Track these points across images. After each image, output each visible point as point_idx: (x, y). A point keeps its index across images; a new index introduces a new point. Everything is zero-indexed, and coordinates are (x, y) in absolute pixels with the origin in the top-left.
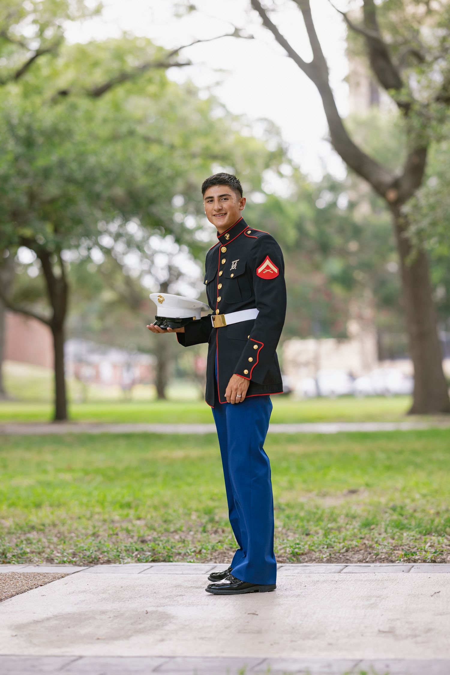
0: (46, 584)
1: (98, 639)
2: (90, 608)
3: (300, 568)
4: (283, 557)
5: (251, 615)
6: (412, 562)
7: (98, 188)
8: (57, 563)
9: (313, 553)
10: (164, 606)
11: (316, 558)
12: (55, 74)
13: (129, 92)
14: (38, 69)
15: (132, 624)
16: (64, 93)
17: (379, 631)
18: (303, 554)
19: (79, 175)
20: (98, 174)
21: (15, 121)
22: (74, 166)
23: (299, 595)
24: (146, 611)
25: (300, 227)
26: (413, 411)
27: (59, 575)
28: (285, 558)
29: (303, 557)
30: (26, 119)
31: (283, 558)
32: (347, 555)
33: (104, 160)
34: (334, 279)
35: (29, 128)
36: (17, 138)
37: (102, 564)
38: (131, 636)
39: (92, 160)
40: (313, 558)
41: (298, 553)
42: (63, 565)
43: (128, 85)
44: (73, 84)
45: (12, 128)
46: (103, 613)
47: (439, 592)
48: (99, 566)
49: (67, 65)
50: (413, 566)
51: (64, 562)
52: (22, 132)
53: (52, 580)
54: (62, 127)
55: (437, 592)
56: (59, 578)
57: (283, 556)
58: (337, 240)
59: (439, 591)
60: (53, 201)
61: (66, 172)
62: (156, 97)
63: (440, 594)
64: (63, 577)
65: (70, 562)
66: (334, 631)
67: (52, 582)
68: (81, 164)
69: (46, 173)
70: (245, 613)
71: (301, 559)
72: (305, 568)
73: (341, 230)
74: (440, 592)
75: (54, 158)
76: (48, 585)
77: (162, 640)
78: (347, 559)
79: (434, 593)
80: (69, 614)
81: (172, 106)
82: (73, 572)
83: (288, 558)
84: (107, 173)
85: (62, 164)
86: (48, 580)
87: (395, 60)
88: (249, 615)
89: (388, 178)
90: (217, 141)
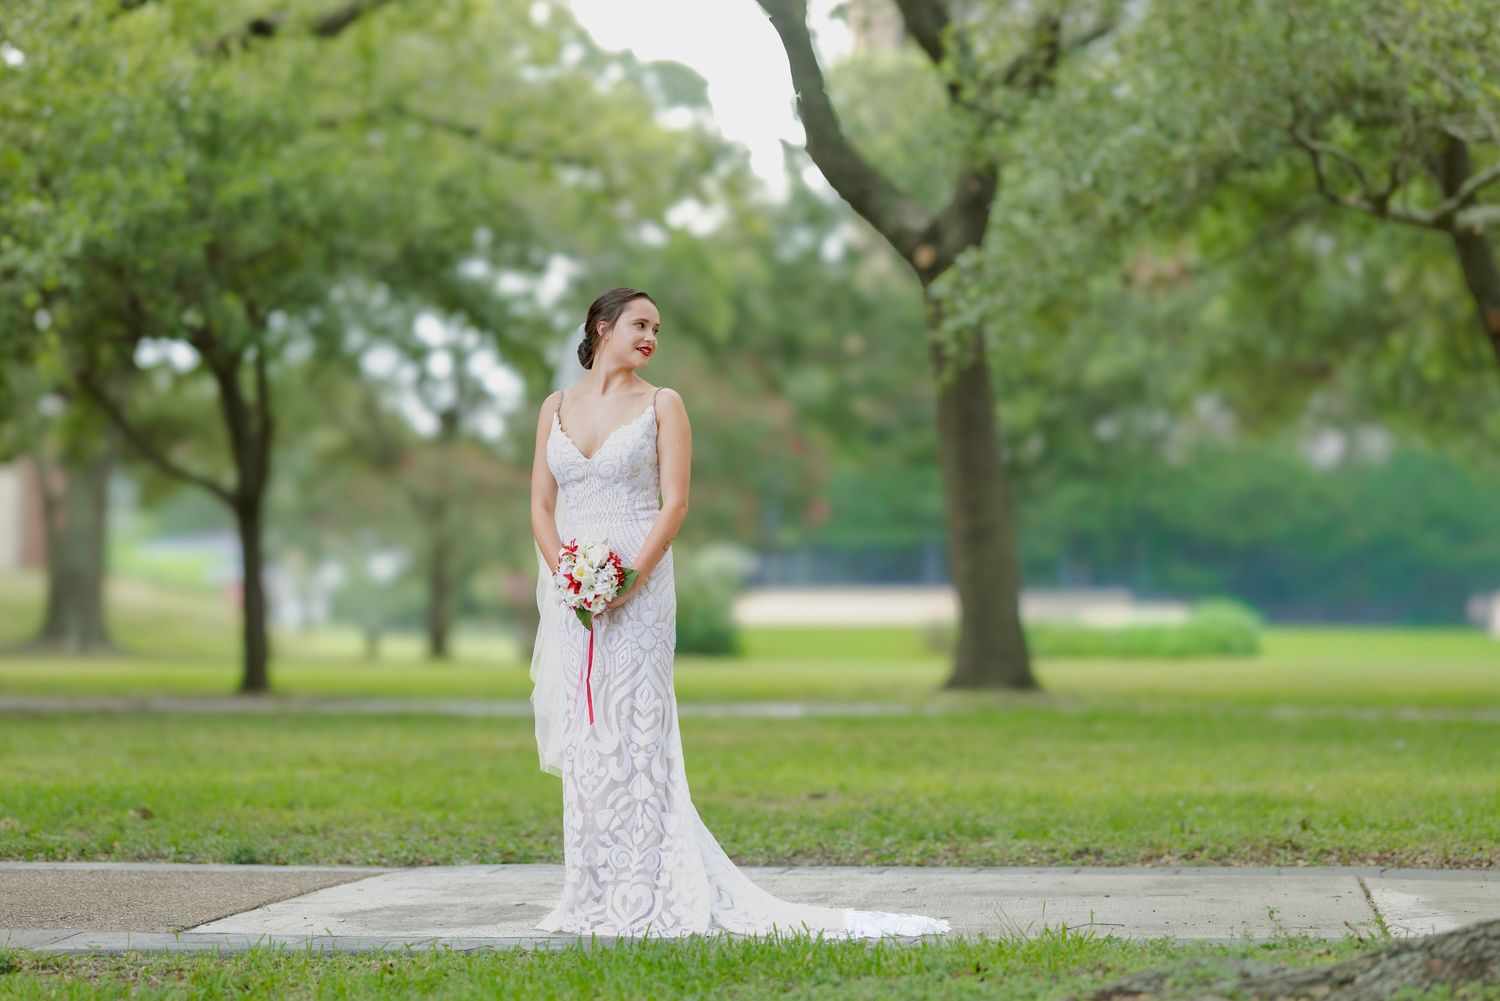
0: (358, 880)
7: (345, 240)
13: (393, 25)
16: (262, 28)
19: (310, 212)
21: (185, 103)
22: (302, 196)
25: (739, 303)
26: (955, 683)
30: (207, 101)
34: (810, 413)
35: (214, 118)
36: (190, 138)
37: (427, 865)
43: (393, 10)
46: (451, 905)
51: (368, 863)
52: (200, 125)
54: (277, 115)
56: (373, 876)
58: (816, 332)
60: (253, 260)
62: (448, 35)
64: (379, 875)
65: (377, 863)
67: (366, 879)
68: (316, 191)
69: (248, 206)
75: (265, 179)
76: (361, 881)
78: (794, 862)
81: (480, 54)
85: (279, 192)
89: (916, 221)
90: (573, 129)
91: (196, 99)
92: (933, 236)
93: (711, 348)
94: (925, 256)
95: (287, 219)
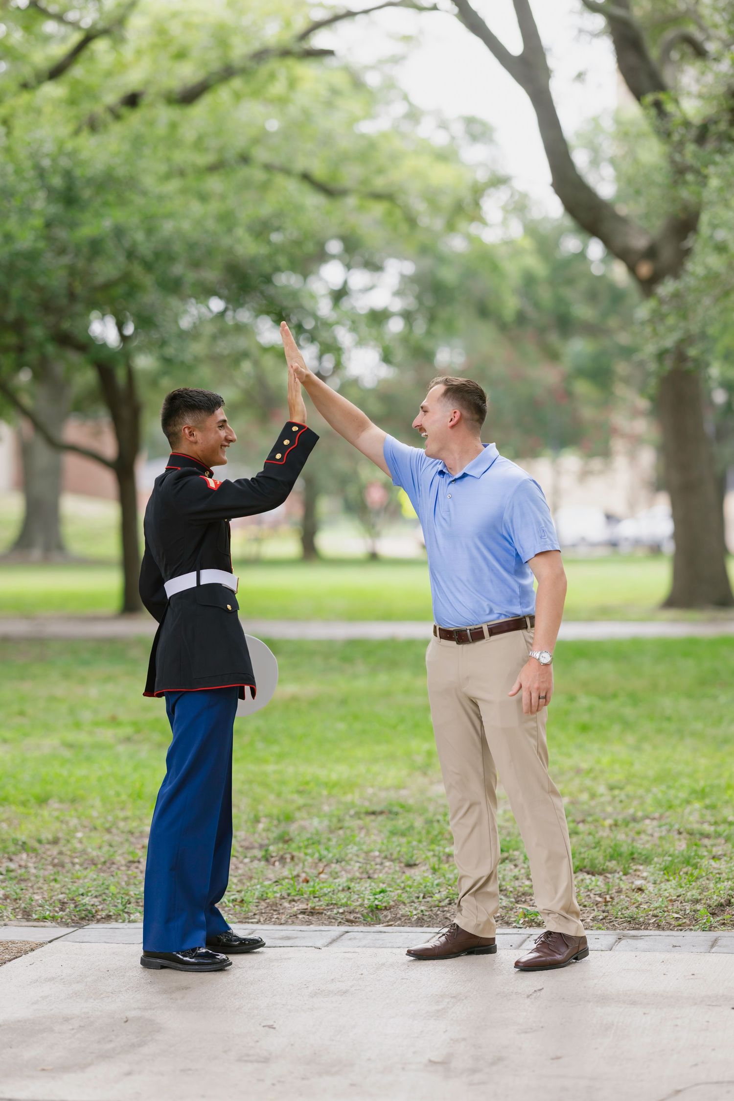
0: (5, 963)
1: (43, 1070)
2: (51, 1010)
3: (371, 936)
4: (357, 913)
5: (266, 1028)
6: (535, 925)
7: (178, 269)
8: (35, 920)
9: (402, 906)
10: (154, 1009)
11: (403, 916)
12: (121, 67)
13: (237, 95)
14: (92, 59)
15: (99, 1042)
16: (132, 100)
17: (430, 1061)
18: (386, 908)
19: (145, 248)
20: (178, 247)
21: (46, 163)
22: (140, 236)
23: (346, 992)
24: (126, 1018)
26: (671, 604)
27: (28, 948)
28: (359, 915)
29: (385, 913)
30: (64, 162)
31: (355, 915)
32: (448, 911)
33: (186, 226)
34: (581, 372)
35: (68, 175)
36: (51, 194)
37: (98, 921)
38: (90, 1064)
39: (168, 227)
40: (399, 916)
41: (379, 907)
42: (42, 924)
43: (237, 83)
44: (148, 83)
45: (41, 173)
46: (67, 1020)
47: (541, 990)
48: (93, 925)
49: (139, 53)
50: (531, 935)
51: (45, 919)
52: (57, 181)
53: (15, 956)
54: (121, 172)
55: (539, 990)
56: (26, 953)
57: (357, 910)
58: (583, 311)
59: (541, 988)
60: (107, 286)
61: (127, 243)
62: (282, 102)
63: (541, 993)
64: (32, 950)
65: (53, 918)
66: (369, 1059)
67: (14, 959)
68: (150, 232)
69: (95, 247)
70: (260, 1024)
71: (381, 917)
72: (377, 936)
73: (592, 296)
74: (543, 988)
75: (107, 223)
76: (9, 964)
77: (129, 1074)
78: (446, 918)
79: (533, 991)
80: (19, 1021)
81: (307, 116)
82: (49, 940)
83: (362, 915)
84: (192, 246)
85: (119, 232)
86: (9, 957)
87: (654, 53)
88: (265, 1028)
89: (640, 242)
90: (380, 171)
91: (54, 160)
92: (651, 253)
93: (503, 327)
94: (645, 269)
95: (131, 254)
